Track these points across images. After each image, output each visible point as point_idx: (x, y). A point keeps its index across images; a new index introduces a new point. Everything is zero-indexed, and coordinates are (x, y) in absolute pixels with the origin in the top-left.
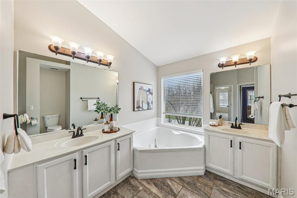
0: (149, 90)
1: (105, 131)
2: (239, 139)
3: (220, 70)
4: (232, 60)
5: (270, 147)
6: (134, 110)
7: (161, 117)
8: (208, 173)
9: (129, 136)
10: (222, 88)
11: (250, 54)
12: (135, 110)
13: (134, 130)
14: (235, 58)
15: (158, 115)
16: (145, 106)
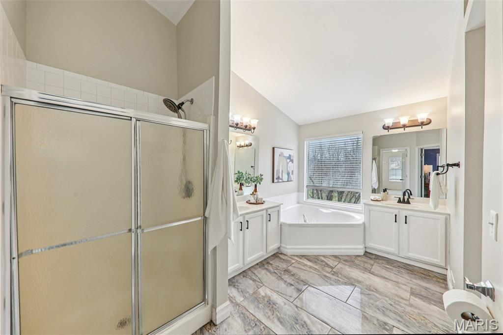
0: (289, 157)
1: (252, 202)
2: (405, 213)
3: (385, 132)
4: (400, 122)
5: (438, 219)
6: (273, 182)
7: (304, 192)
8: (367, 254)
9: (277, 209)
10: (393, 151)
11: (422, 117)
12: (275, 181)
13: (282, 203)
14: (404, 120)
15: (299, 190)
16: (285, 178)
